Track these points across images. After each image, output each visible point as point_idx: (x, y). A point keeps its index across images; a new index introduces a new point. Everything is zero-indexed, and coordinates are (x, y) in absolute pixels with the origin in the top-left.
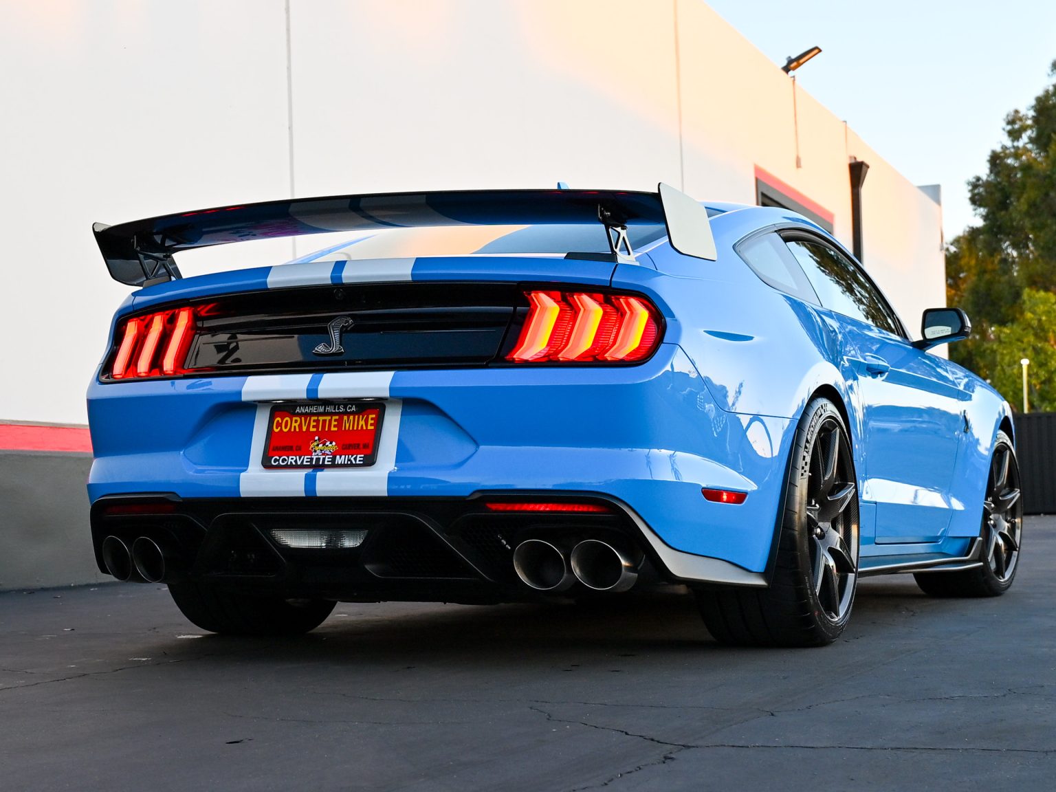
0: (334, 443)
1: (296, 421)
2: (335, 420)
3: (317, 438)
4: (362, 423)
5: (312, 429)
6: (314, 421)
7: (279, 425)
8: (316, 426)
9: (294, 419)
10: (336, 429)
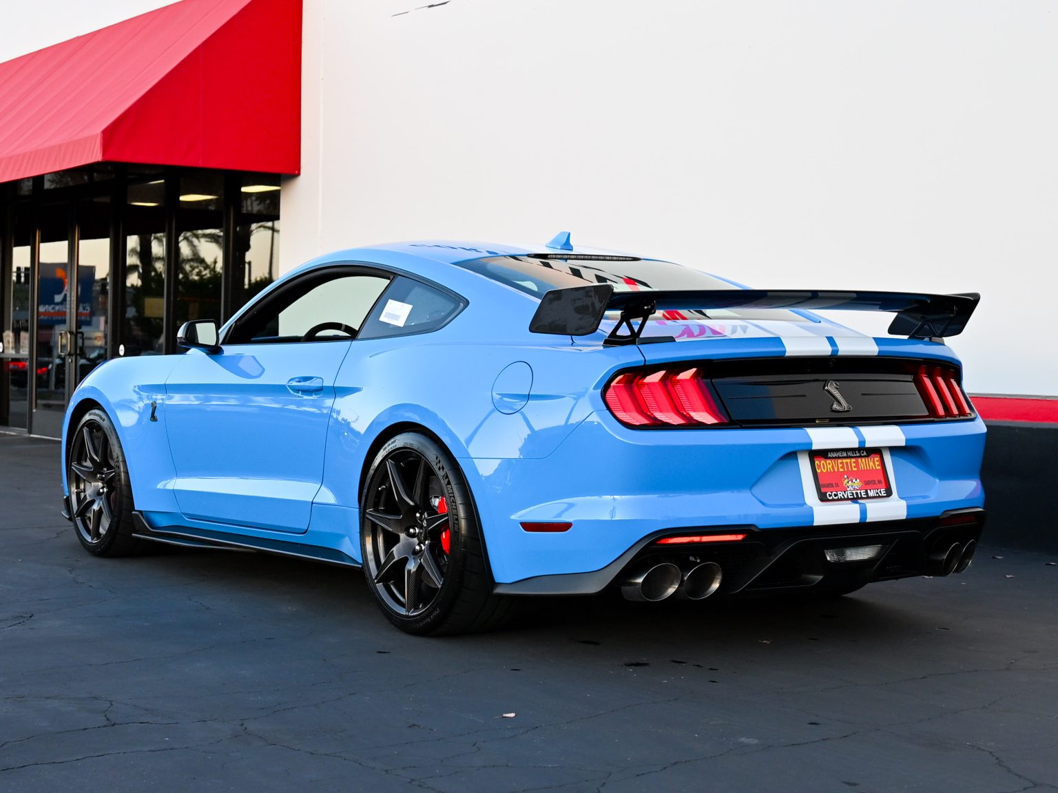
0: (858, 480)
1: (829, 463)
2: (854, 462)
3: (846, 477)
4: (871, 464)
5: (841, 470)
6: (841, 463)
7: (819, 467)
8: (843, 467)
9: (828, 461)
10: (855, 469)
